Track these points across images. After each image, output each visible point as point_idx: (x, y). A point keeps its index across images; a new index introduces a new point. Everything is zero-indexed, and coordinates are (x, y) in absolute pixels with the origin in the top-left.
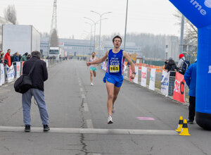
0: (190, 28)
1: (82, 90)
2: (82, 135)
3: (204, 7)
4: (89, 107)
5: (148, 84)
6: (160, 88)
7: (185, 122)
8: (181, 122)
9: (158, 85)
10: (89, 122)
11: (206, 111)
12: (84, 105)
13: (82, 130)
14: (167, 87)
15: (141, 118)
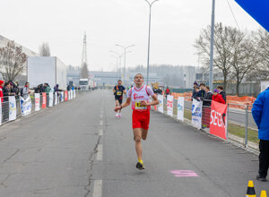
15: (177, 173)
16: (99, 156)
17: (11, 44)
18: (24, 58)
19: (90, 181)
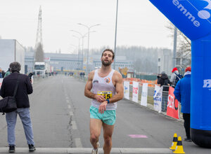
0: (183, 40)
1: (69, 107)
3: (198, 18)
4: (78, 125)
5: (139, 99)
6: (153, 104)
7: (180, 139)
8: (175, 139)
9: (151, 101)
10: (78, 141)
12: (72, 123)
14: (160, 103)
15: (133, 136)
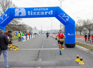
2: (39, 51)
11: (68, 43)
13: (40, 49)
15: (54, 45)
16: (43, 43)
17: (30, 27)
18: (32, 29)
19: (42, 46)
